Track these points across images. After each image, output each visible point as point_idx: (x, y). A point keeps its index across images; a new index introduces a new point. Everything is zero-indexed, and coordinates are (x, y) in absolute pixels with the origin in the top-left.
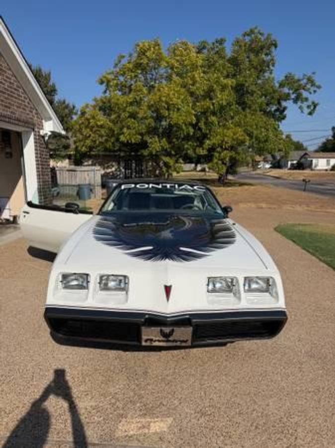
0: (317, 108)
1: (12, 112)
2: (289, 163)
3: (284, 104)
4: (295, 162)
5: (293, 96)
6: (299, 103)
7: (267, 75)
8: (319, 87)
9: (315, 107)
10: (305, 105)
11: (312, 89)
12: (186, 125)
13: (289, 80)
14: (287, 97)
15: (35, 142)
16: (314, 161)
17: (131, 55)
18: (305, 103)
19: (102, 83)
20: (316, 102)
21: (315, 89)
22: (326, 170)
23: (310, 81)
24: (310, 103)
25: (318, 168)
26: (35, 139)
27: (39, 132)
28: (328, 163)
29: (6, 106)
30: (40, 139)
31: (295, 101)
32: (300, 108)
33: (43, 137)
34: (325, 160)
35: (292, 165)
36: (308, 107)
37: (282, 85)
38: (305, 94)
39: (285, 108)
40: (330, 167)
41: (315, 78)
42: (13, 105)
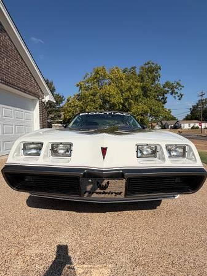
1: (27, 88)
2: (170, 126)
3: (166, 96)
4: (173, 126)
5: (170, 92)
6: (174, 95)
7: (157, 82)
8: (183, 87)
9: (182, 96)
10: (176, 95)
11: (179, 88)
12: (118, 104)
13: (167, 84)
14: (167, 92)
15: (39, 105)
16: (182, 125)
17: (91, 74)
18: (176, 94)
19: (78, 86)
20: (182, 94)
21: (181, 88)
22: (189, 129)
23: (178, 84)
24: (179, 94)
25: (184, 128)
26: (39, 103)
27: (42, 100)
28: (189, 126)
29: (24, 84)
30: (42, 104)
31: (172, 94)
32: (174, 97)
33: (44, 103)
34: (188, 124)
35: (171, 127)
36: (178, 96)
37: (164, 87)
38: (176, 90)
39: (167, 98)
40: (190, 128)
41: (181, 83)
42: (28, 84)
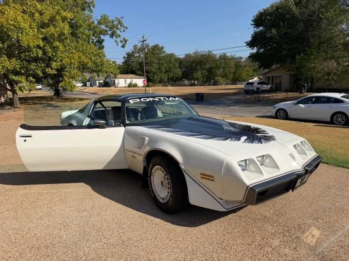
0: (127, 42)
2: (97, 82)
3: (102, 37)
4: (102, 81)
5: (110, 32)
6: (114, 38)
8: (126, 28)
9: (126, 42)
10: (118, 40)
11: (122, 29)
13: (104, 20)
14: (105, 33)
16: (116, 81)
18: (118, 38)
20: (126, 39)
21: (124, 29)
23: (120, 22)
24: (121, 39)
25: (120, 86)
28: (126, 83)
31: (112, 36)
32: (116, 41)
34: (123, 80)
35: (99, 83)
36: (121, 42)
37: (99, 23)
38: (118, 32)
39: (103, 40)
40: (127, 85)
41: (123, 21)
